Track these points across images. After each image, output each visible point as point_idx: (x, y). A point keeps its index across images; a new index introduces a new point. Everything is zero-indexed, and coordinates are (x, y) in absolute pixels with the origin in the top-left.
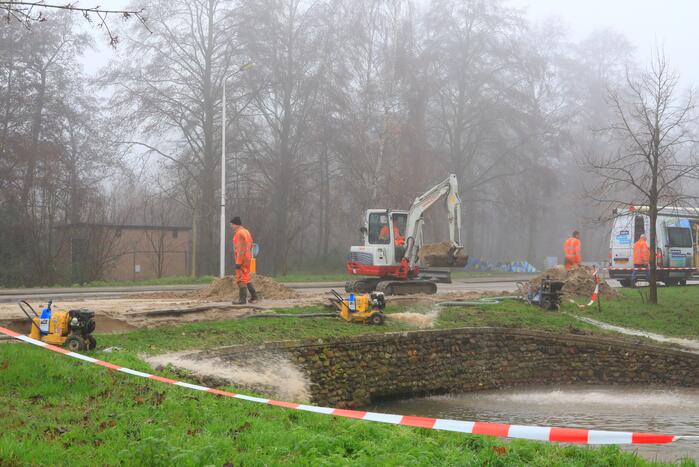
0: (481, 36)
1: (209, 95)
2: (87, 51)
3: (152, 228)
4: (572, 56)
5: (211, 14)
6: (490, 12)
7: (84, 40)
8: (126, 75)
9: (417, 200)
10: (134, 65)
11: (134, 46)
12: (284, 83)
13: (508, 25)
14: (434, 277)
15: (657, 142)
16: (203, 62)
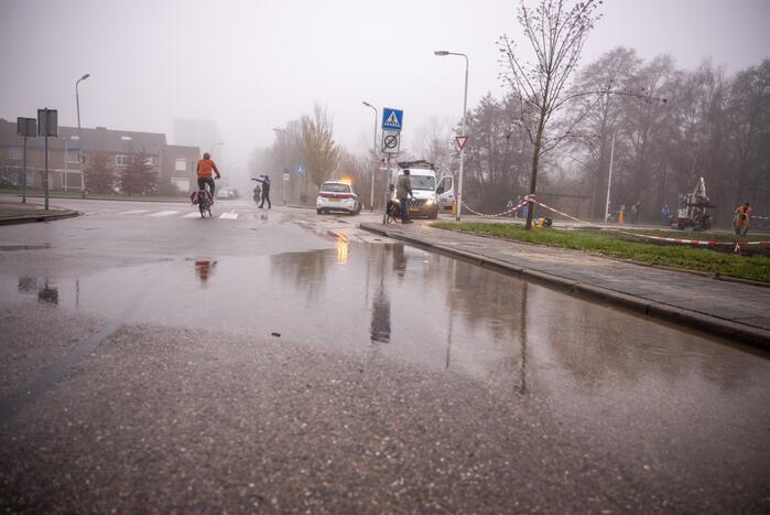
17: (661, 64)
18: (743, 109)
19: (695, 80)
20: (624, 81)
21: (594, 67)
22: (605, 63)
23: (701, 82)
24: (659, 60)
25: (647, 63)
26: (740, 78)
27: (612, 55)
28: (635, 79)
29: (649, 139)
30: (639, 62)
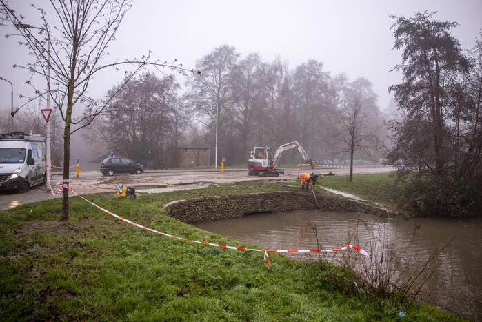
0: (314, 82)
1: (220, 102)
2: (178, 89)
3: (196, 149)
4: (349, 87)
5: (220, 75)
6: (317, 74)
7: (177, 85)
8: (192, 97)
9: (281, 147)
10: (194, 93)
11: (194, 87)
12: (246, 98)
13: (323, 78)
14: (278, 171)
15: (354, 128)
16: (217, 92)
17: (253, 58)
18: (302, 89)
19: (272, 69)
20: (229, 68)
21: (209, 57)
22: (216, 55)
23: (275, 70)
24: (251, 55)
25: (243, 57)
26: (298, 70)
27: (220, 50)
28: (236, 67)
29: (249, 107)
30: (238, 55)
